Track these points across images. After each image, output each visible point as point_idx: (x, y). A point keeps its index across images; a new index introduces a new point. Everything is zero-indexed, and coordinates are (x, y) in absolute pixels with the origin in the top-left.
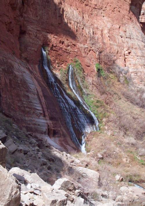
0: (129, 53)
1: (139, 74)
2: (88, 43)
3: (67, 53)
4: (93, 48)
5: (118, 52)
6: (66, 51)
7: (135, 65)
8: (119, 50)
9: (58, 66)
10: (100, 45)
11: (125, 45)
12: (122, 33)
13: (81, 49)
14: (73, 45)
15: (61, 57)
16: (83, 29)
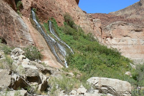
0: (79, 18)
1: (85, 28)
2: (58, 10)
3: (47, 14)
4: (61, 14)
5: (73, 17)
6: (46, 13)
7: (82, 24)
8: (74, 16)
9: (42, 21)
10: (64, 13)
11: (76, 14)
12: (74, 9)
13: (54, 13)
14: (50, 10)
15: (44, 16)
16: (54, 3)
